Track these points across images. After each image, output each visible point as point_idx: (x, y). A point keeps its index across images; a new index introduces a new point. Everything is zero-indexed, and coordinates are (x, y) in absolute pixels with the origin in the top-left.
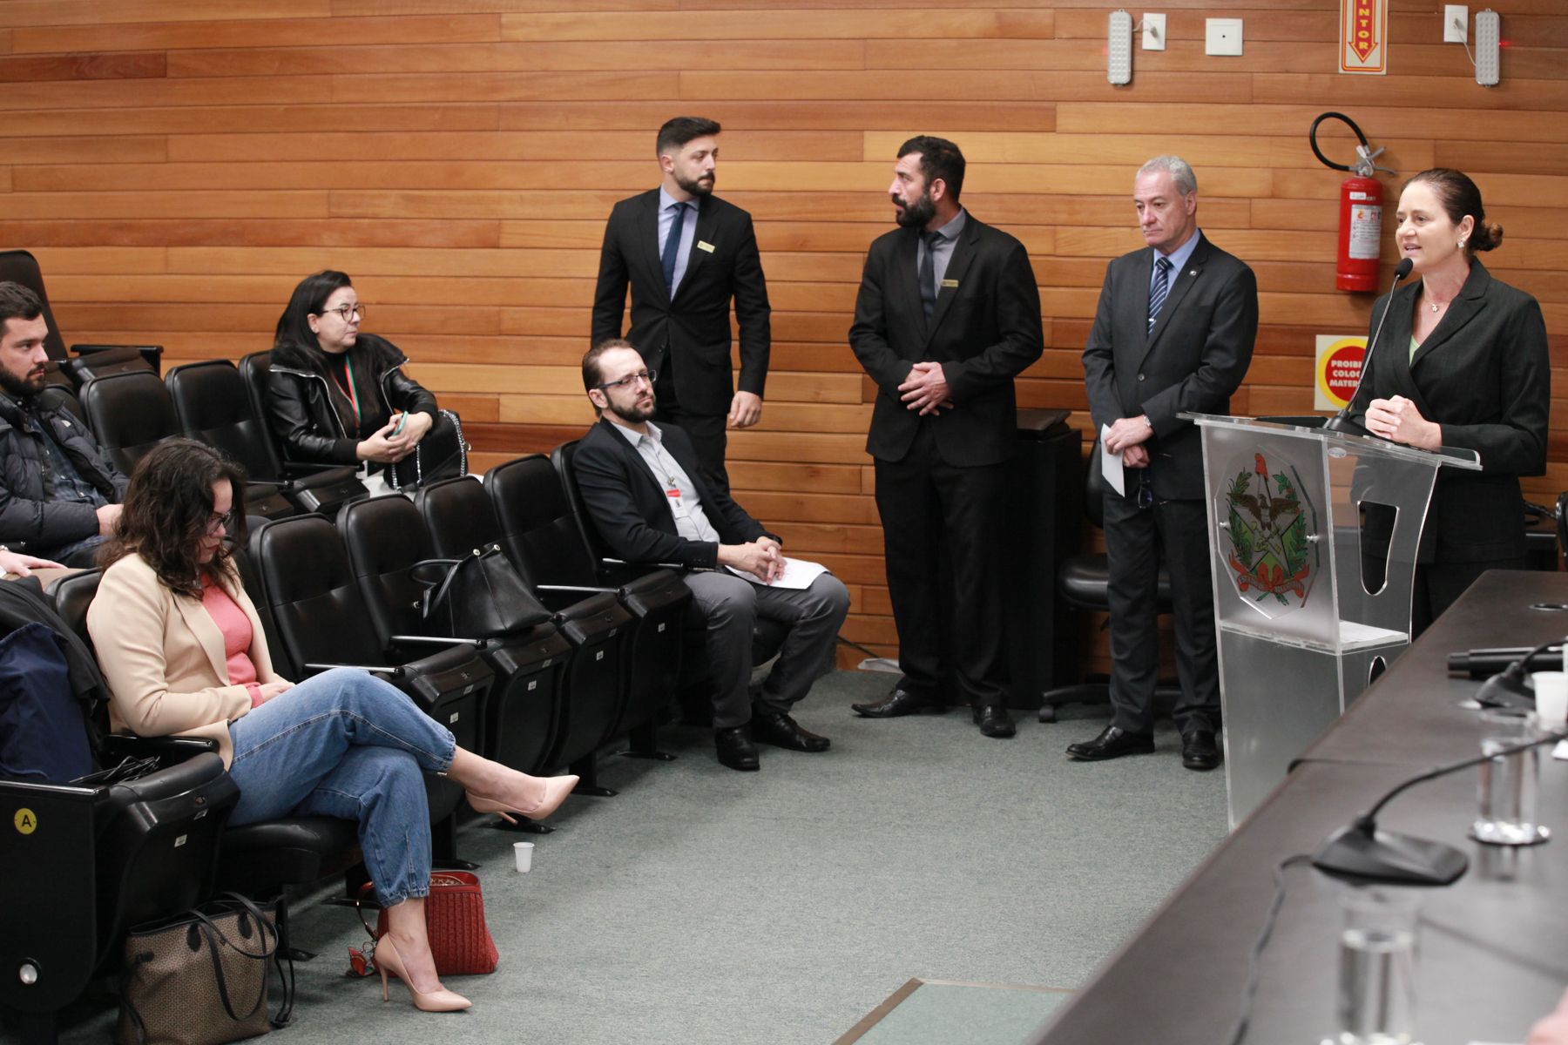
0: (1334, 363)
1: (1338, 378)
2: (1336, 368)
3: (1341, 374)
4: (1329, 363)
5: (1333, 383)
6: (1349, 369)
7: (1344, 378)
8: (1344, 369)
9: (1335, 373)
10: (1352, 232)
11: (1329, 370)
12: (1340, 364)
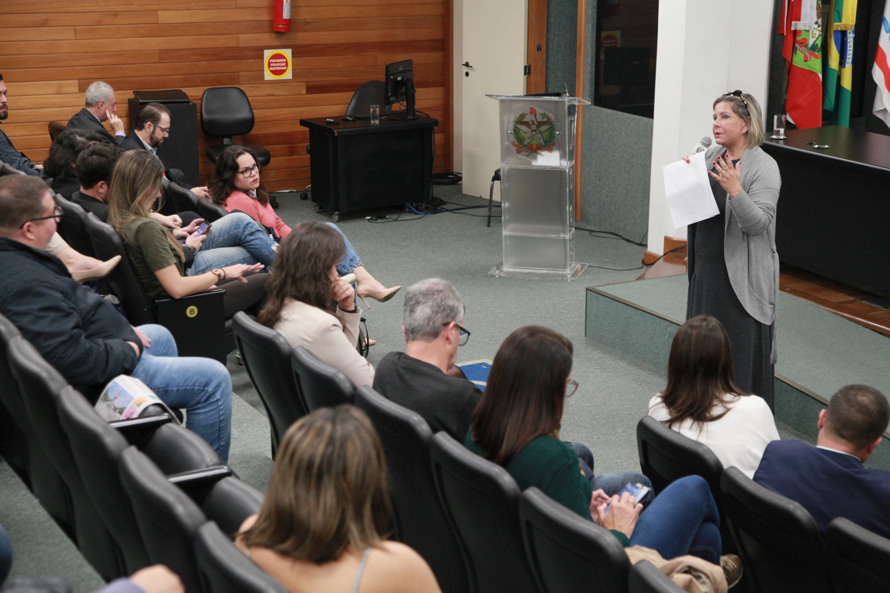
0: (271, 61)
1: (273, 67)
2: (272, 63)
3: (274, 65)
4: (269, 61)
5: (271, 69)
6: (277, 63)
7: (275, 66)
8: (274, 63)
9: (271, 65)
10: (284, 8)
11: (269, 63)
12: (273, 61)
